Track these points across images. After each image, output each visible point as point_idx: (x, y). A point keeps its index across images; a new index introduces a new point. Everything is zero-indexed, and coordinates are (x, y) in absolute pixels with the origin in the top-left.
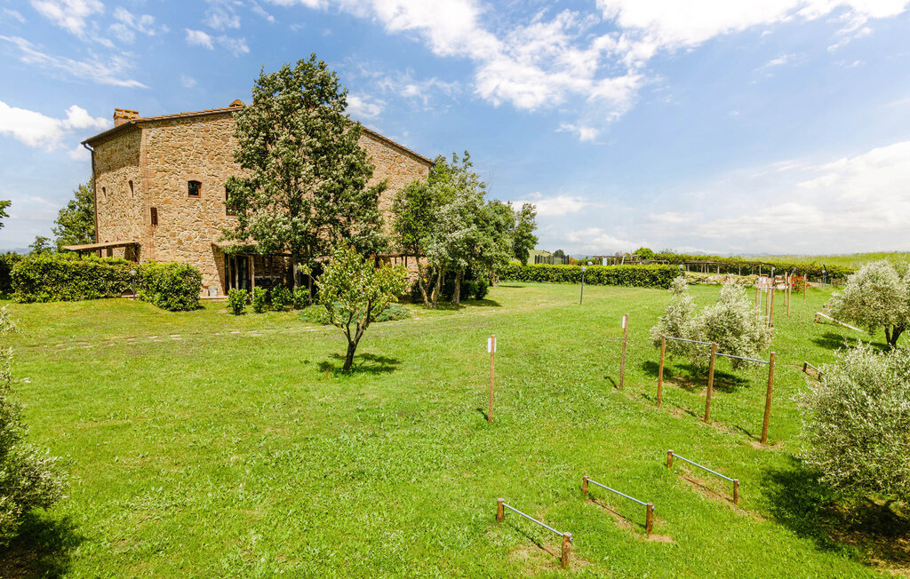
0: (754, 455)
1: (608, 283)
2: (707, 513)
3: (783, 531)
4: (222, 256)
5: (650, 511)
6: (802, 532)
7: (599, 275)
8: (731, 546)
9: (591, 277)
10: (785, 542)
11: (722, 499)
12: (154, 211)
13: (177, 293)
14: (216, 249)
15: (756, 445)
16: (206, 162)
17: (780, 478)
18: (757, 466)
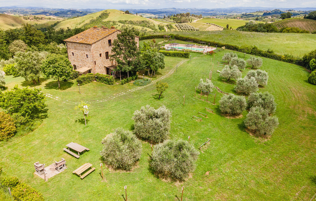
0: (213, 106)
1: (172, 56)
2: (210, 114)
3: (218, 115)
4: (106, 68)
5: (206, 115)
6: (219, 115)
7: (170, 54)
8: (213, 117)
9: (168, 55)
10: (217, 116)
11: (211, 112)
12: (95, 62)
13: (111, 82)
14: (105, 67)
15: (213, 104)
16: (102, 49)
17: (216, 109)
18: (214, 107)
